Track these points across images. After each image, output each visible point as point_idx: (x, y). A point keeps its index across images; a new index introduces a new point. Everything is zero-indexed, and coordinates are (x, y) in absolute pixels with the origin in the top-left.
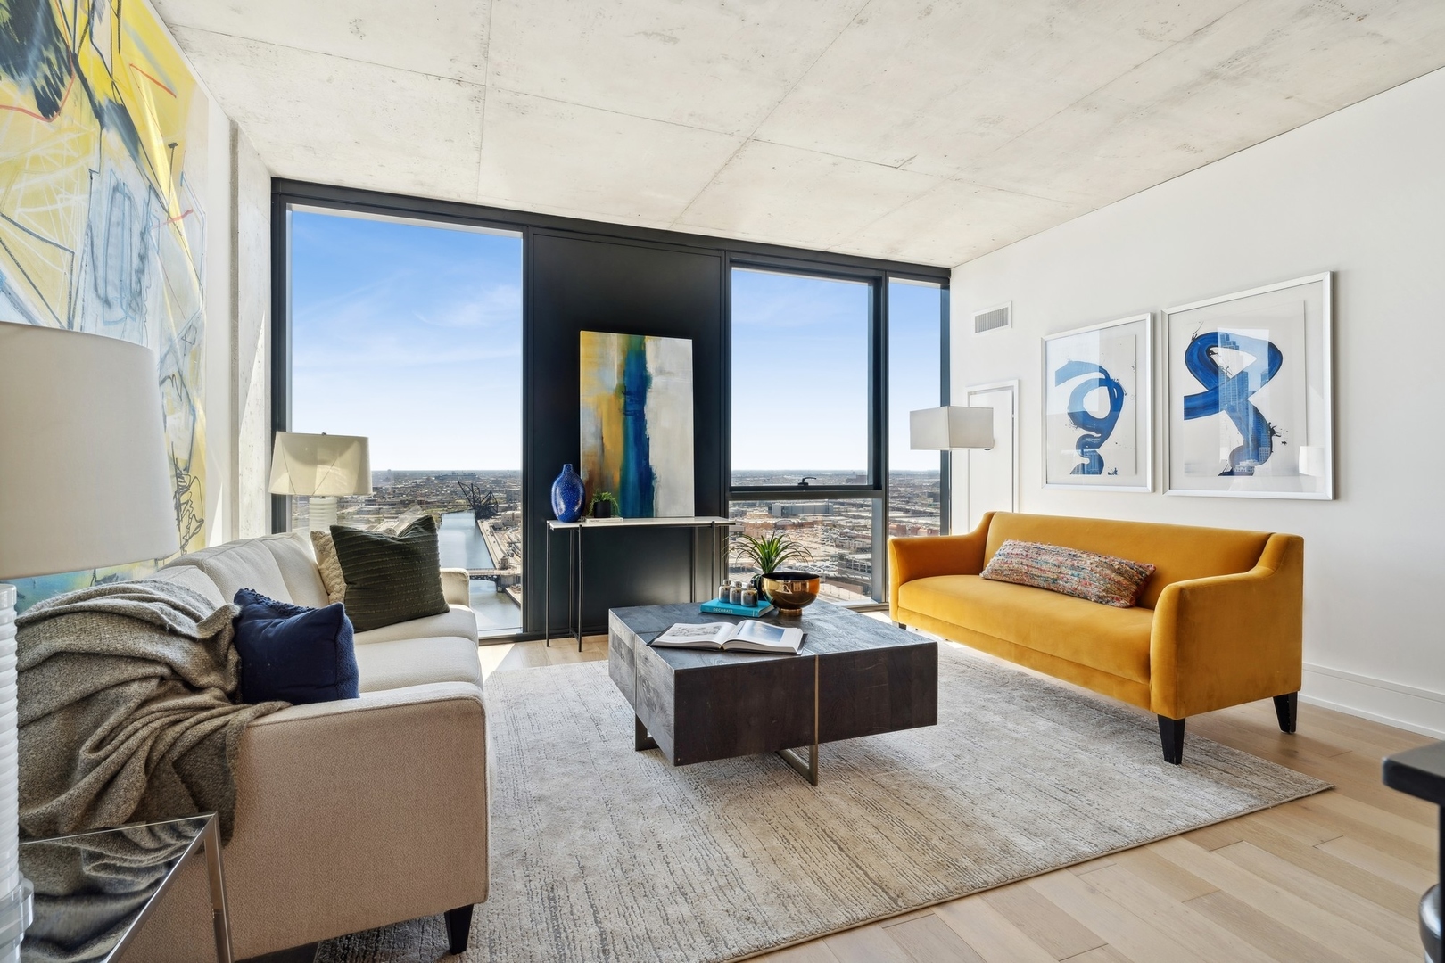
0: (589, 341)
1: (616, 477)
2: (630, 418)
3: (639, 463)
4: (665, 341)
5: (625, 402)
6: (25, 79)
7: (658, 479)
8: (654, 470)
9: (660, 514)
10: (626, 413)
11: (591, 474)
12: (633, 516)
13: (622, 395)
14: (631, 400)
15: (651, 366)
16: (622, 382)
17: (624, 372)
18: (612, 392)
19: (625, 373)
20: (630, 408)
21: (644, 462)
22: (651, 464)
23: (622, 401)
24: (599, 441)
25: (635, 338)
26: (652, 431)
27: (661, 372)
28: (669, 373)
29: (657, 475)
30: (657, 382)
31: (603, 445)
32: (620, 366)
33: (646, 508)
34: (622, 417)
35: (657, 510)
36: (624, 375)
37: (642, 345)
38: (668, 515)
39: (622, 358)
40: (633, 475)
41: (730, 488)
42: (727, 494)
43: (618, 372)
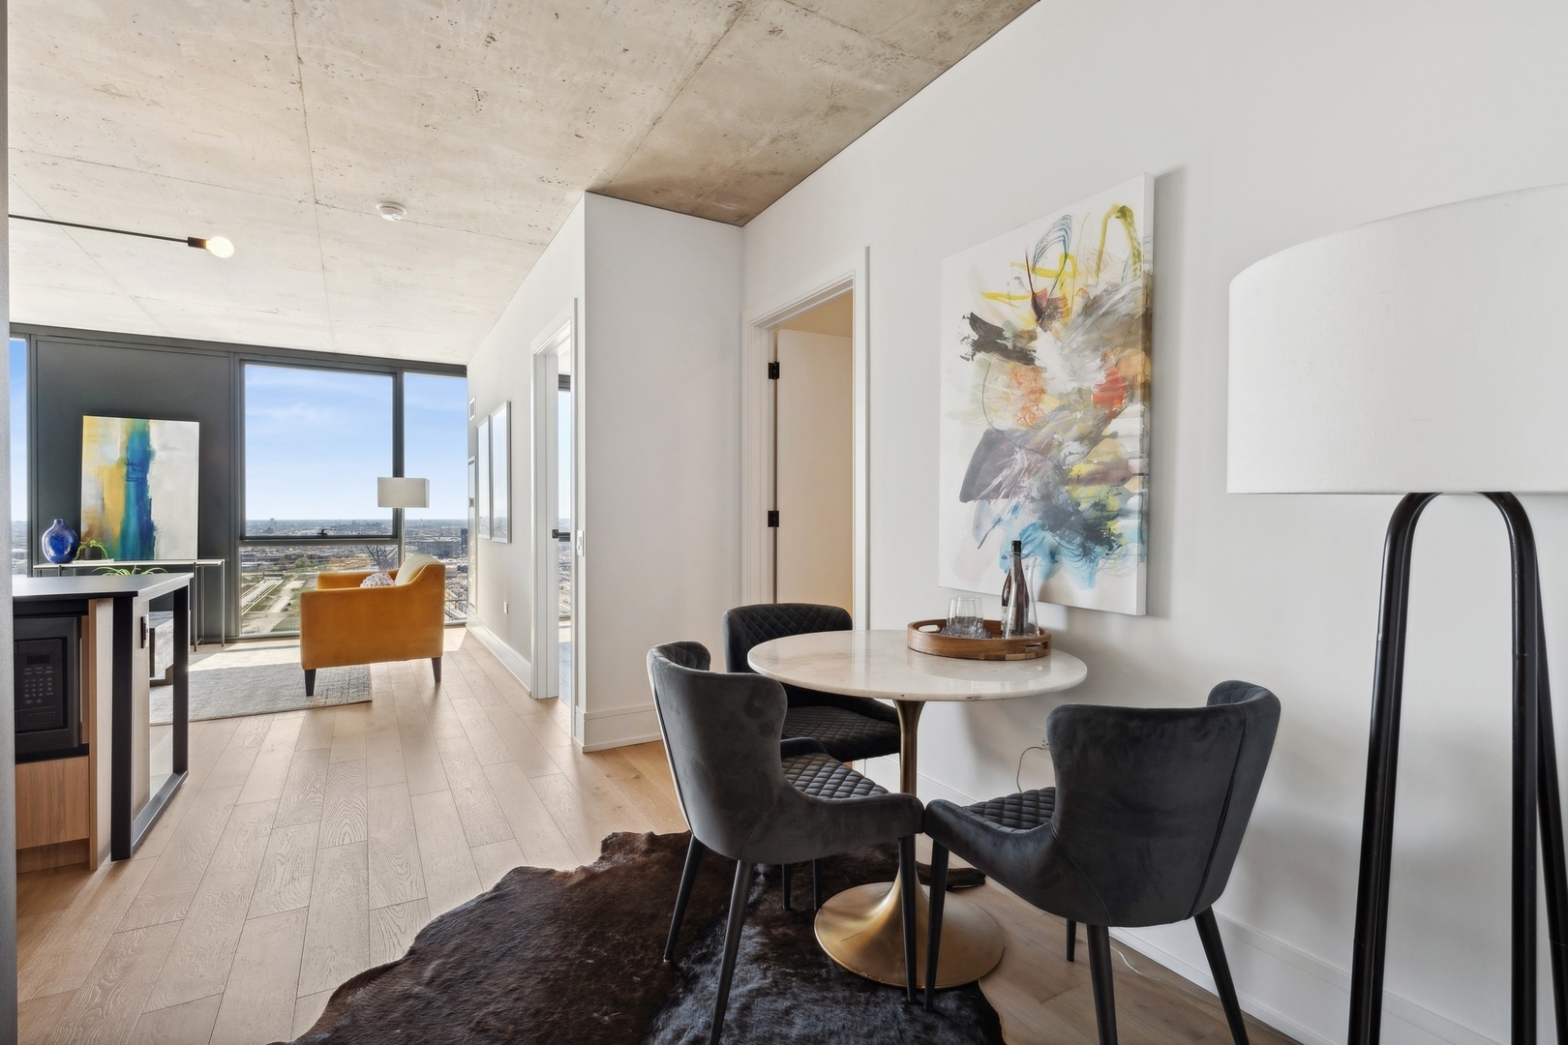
0: (94, 427)
1: (116, 529)
2: (132, 484)
3: (140, 518)
4: (169, 424)
5: (128, 471)
7: (159, 531)
8: (155, 524)
9: (161, 557)
10: (128, 479)
12: (133, 559)
13: (124, 466)
14: (133, 469)
15: (155, 444)
16: (124, 455)
17: (127, 448)
18: (114, 463)
19: (129, 447)
20: (133, 476)
21: (145, 518)
22: (152, 518)
23: (124, 470)
24: (99, 502)
25: (139, 422)
26: (152, 493)
27: (165, 447)
28: (174, 449)
29: (158, 528)
30: (160, 456)
31: (104, 504)
32: (123, 444)
33: (147, 552)
34: (124, 482)
35: (157, 554)
36: (127, 450)
37: (147, 426)
38: (168, 558)
39: (125, 437)
40: (133, 527)
41: (243, 538)
42: (238, 541)
43: (121, 448)
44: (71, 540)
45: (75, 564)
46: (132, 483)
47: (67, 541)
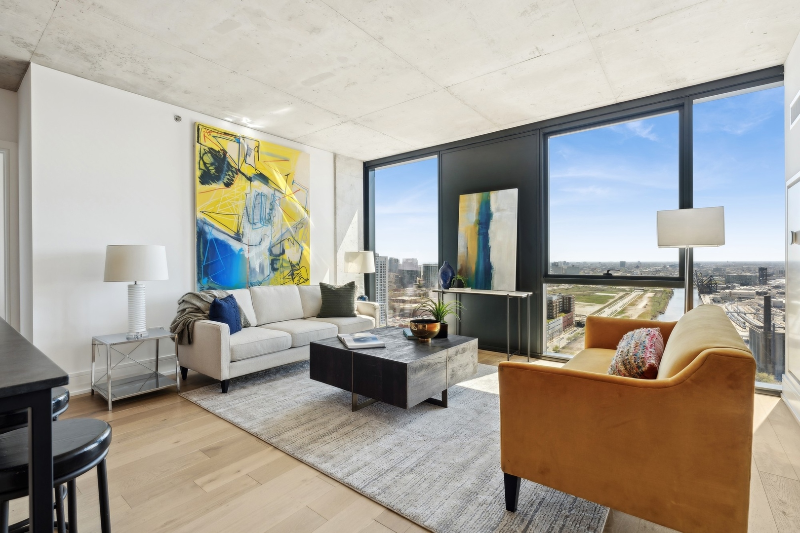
0: (464, 199)
1: (473, 267)
3: (485, 260)
4: (501, 193)
5: (479, 228)
6: (220, 182)
7: (494, 269)
8: (492, 264)
9: (495, 288)
10: (479, 234)
11: (462, 266)
12: (481, 288)
13: (477, 225)
14: (482, 227)
15: (493, 208)
16: (478, 219)
17: (479, 212)
18: (473, 224)
19: (480, 213)
20: (482, 232)
21: (487, 260)
22: (491, 261)
23: (477, 228)
24: (466, 249)
25: (485, 194)
26: (492, 243)
27: (498, 210)
28: (503, 210)
29: (494, 267)
30: (496, 216)
31: (467, 251)
32: (477, 210)
33: (488, 286)
34: (477, 236)
35: (493, 286)
36: (479, 214)
37: (489, 196)
38: (499, 289)
39: (478, 206)
40: (481, 268)
41: (546, 275)
42: (542, 279)
43: (476, 214)
44: (450, 275)
45: (452, 290)
46: (481, 236)
47: (449, 275)
